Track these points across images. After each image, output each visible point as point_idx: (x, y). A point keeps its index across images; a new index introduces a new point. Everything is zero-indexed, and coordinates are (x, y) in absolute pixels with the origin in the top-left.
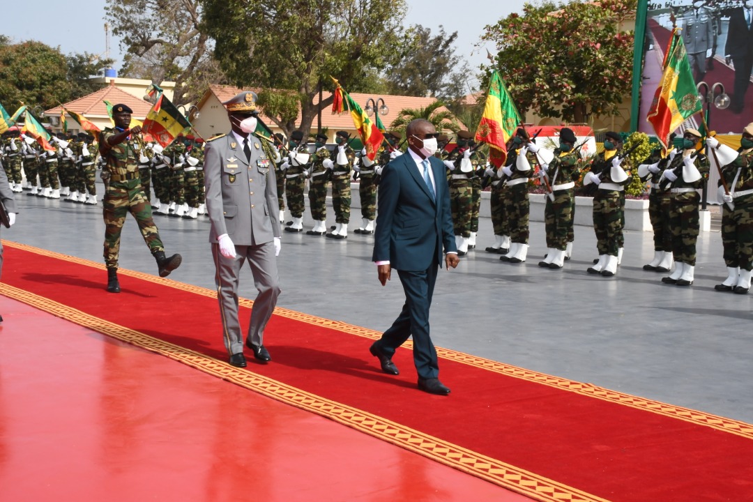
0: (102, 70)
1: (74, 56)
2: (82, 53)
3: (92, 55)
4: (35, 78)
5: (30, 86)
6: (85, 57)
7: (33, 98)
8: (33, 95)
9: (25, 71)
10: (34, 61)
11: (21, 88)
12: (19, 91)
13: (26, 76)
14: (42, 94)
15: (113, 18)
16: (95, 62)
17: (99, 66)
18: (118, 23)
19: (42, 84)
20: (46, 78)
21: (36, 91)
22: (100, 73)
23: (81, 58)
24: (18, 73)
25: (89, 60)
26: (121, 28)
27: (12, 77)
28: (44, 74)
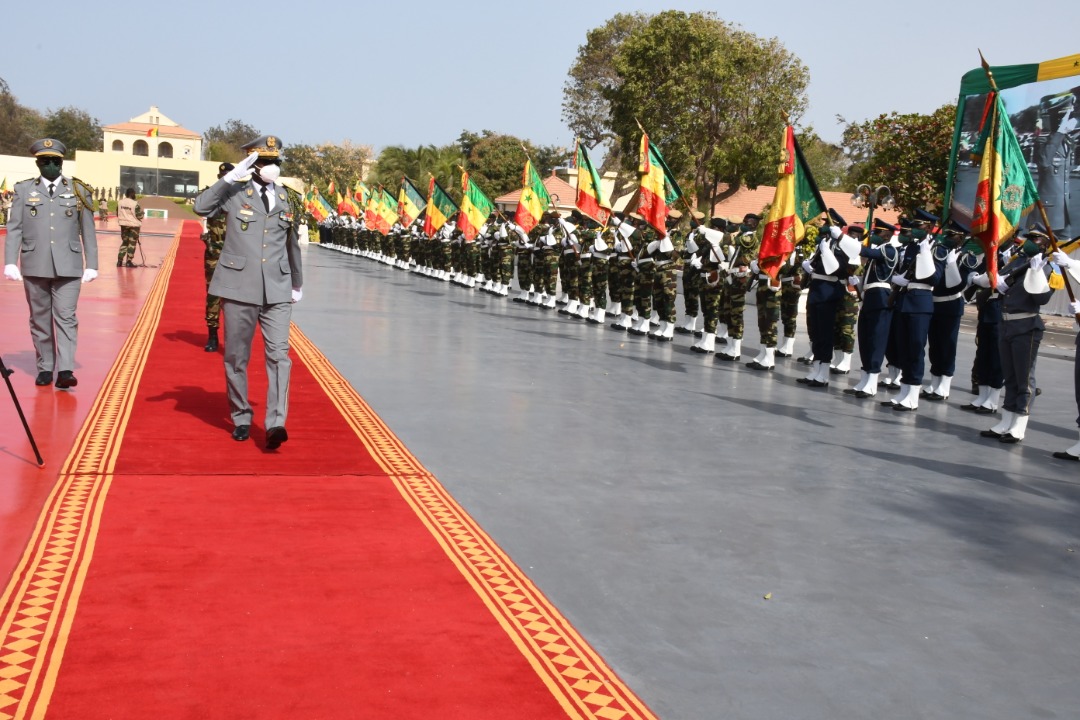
0: (568, 161)
1: (542, 148)
2: (549, 146)
3: (558, 148)
4: (502, 169)
5: (497, 176)
6: (551, 149)
7: (499, 187)
8: (498, 185)
9: (495, 162)
10: (504, 153)
11: (489, 177)
12: (487, 181)
13: (494, 167)
14: (506, 184)
15: (569, 114)
16: (562, 154)
17: (564, 158)
18: (575, 118)
19: (508, 174)
20: (512, 169)
21: (500, 181)
22: (565, 165)
23: (548, 150)
24: (489, 163)
25: (555, 152)
26: (576, 123)
27: (484, 168)
28: (510, 165)
